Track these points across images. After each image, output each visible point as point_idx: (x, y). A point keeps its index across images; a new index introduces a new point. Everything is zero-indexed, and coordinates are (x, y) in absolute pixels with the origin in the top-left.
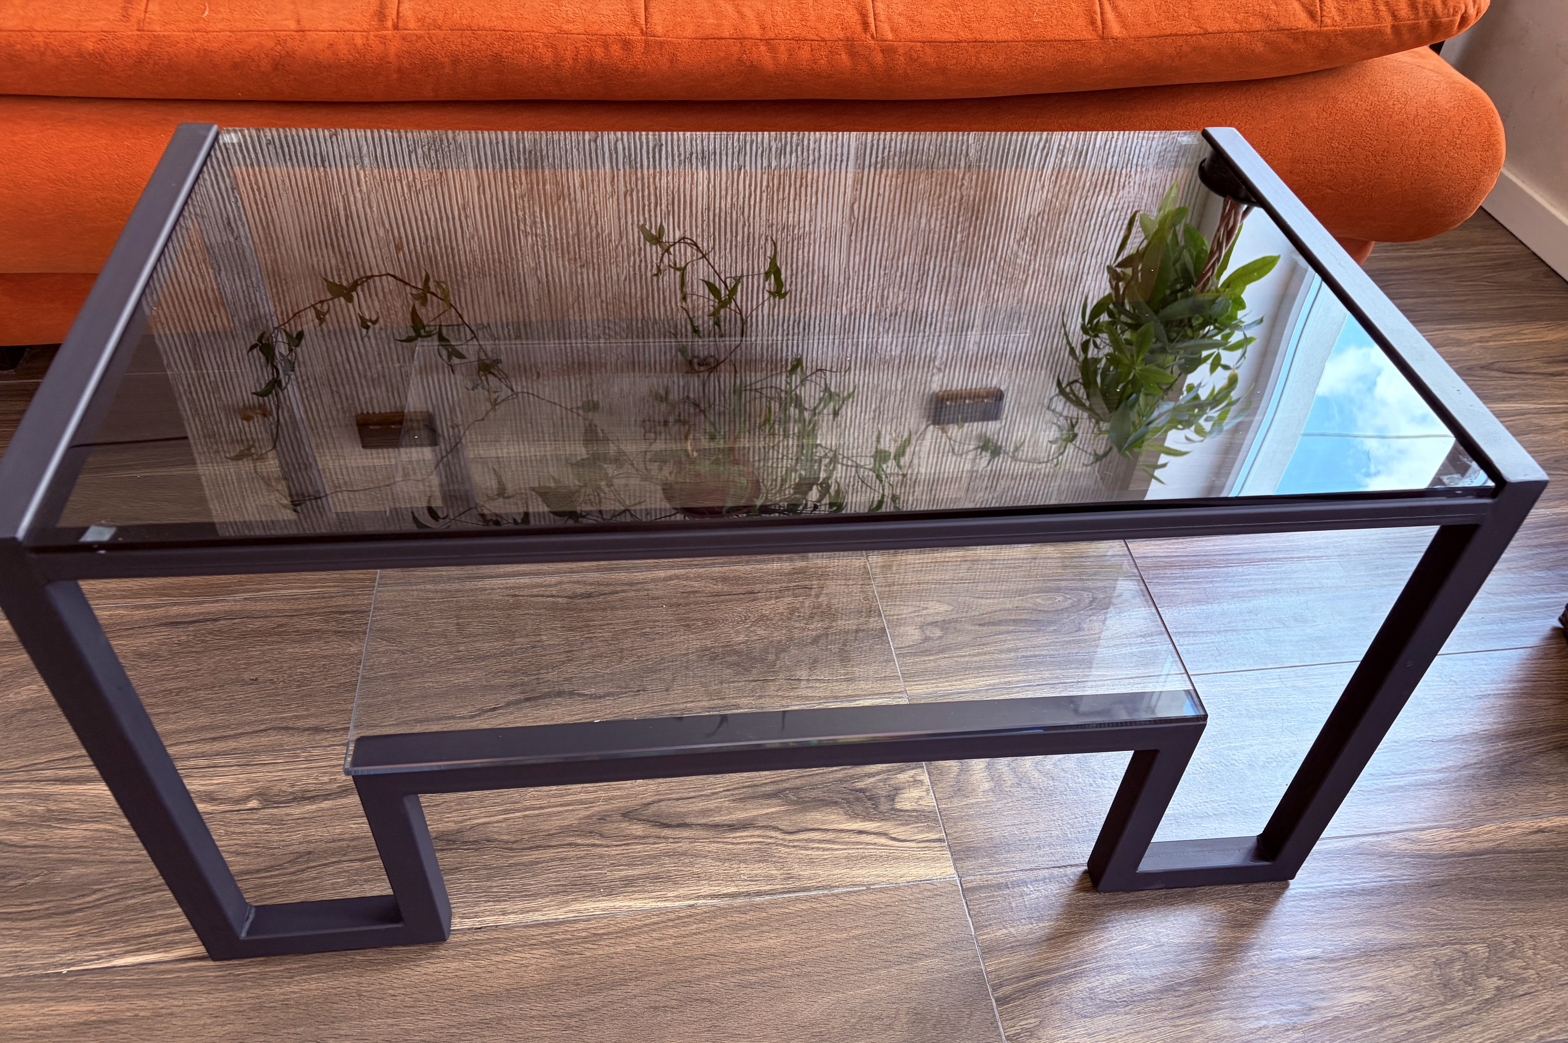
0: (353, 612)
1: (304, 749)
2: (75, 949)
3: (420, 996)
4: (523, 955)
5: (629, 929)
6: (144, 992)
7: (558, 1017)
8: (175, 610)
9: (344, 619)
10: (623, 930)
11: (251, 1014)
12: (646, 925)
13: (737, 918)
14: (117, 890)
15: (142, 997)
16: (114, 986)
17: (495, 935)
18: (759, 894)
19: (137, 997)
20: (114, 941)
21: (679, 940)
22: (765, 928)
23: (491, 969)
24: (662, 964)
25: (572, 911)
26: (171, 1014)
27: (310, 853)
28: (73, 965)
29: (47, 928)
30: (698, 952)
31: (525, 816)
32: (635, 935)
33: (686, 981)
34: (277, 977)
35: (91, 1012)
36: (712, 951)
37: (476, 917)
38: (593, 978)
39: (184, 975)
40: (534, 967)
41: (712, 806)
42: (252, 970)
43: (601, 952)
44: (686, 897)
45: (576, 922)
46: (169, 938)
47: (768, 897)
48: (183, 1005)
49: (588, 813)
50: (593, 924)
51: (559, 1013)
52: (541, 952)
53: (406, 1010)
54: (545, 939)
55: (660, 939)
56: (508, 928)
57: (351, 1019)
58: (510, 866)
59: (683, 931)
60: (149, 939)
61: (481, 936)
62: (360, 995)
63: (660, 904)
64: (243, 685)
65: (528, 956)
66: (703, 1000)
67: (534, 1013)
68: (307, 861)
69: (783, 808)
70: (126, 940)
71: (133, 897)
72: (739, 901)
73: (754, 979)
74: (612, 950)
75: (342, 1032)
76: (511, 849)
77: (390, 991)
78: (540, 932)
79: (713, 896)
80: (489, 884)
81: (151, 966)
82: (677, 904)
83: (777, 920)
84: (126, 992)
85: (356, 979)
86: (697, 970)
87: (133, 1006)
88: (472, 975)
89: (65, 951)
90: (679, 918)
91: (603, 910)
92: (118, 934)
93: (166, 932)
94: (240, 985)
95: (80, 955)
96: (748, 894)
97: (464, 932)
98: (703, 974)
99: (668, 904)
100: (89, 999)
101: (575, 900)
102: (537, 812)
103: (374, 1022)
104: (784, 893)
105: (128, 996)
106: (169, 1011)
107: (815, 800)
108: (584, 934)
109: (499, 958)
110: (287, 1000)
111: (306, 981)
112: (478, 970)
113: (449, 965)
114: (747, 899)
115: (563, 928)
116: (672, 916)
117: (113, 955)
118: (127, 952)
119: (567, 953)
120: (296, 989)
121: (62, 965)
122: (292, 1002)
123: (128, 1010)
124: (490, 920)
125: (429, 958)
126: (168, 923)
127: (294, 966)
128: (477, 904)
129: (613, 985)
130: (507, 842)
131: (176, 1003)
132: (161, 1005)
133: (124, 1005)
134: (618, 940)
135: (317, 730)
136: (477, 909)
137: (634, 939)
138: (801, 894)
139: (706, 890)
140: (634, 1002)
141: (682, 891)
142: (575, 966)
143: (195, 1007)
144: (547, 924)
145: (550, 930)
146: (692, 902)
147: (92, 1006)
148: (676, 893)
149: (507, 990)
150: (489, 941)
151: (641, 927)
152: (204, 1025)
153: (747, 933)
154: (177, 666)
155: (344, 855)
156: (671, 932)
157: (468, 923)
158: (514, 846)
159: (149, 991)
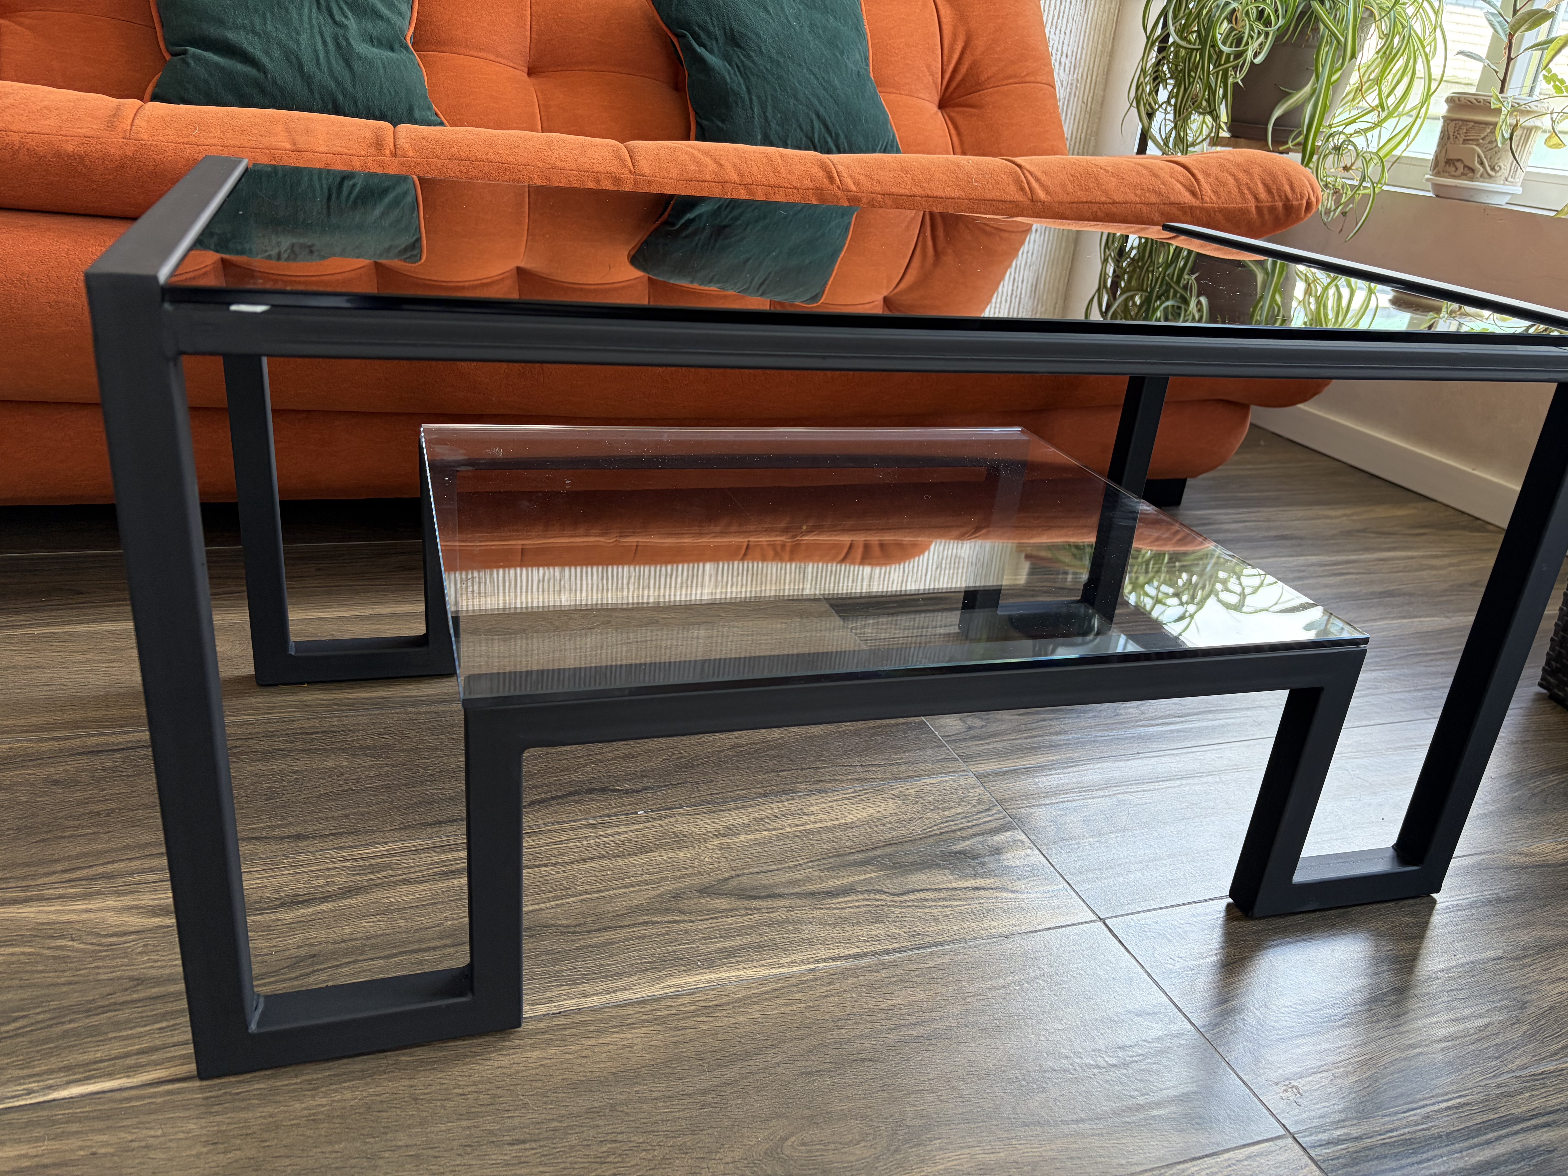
0: (322, 732)
1: (287, 856)
3: (499, 1092)
4: (622, 1036)
5: (745, 998)
6: (101, 1125)
7: (689, 1095)
8: (94, 740)
9: (313, 739)
10: (739, 1000)
11: (265, 1136)
12: (765, 993)
13: (872, 977)
14: (48, 1015)
15: (100, 1131)
16: (54, 1123)
17: (580, 1018)
18: (886, 952)
19: (93, 1131)
20: (51, 1072)
21: (811, 1004)
22: (907, 984)
23: (584, 1053)
24: (799, 1028)
25: (670, 987)
26: (146, 1147)
27: (314, 956)
31: (582, 901)
32: (755, 1003)
34: (295, 1091)
35: (24, 1157)
37: (550, 1002)
38: (720, 1051)
39: (159, 1100)
40: (640, 1046)
41: (800, 877)
42: (256, 1086)
43: (720, 1024)
44: (802, 962)
45: (677, 996)
46: (130, 1061)
47: (898, 955)
48: (163, 1135)
49: (658, 892)
50: (701, 996)
51: (690, 1090)
52: (644, 1030)
53: (483, 1109)
54: (645, 1017)
55: (786, 1005)
56: (593, 1010)
57: (409, 1127)
58: (577, 949)
59: (810, 995)
60: (102, 1065)
61: (562, 1021)
62: (416, 1099)
63: (774, 971)
65: (629, 1036)
66: (863, 1060)
67: (655, 1095)
68: (312, 965)
69: (881, 873)
70: (68, 1069)
71: (70, 1021)
72: (866, 961)
74: (733, 1020)
75: (400, 1143)
76: (574, 933)
77: (457, 1091)
78: (637, 1010)
79: (834, 959)
80: (557, 968)
81: (109, 1095)
82: (795, 969)
83: (917, 976)
84: (75, 1127)
85: (406, 1082)
86: (843, 1031)
87: (88, 1143)
88: (562, 1063)
90: (802, 982)
91: (707, 982)
92: (54, 1062)
93: (127, 1055)
94: (243, 1104)
96: (874, 954)
97: (540, 1019)
99: (783, 970)
100: (19, 1141)
101: (670, 975)
102: (595, 895)
103: (443, 1127)
104: (915, 949)
105: (77, 1133)
106: (143, 1144)
107: (913, 863)
108: (693, 1008)
109: (593, 1042)
110: (314, 1114)
111: (336, 1091)
112: (567, 1056)
113: (529, 1054)
114: (875, 959)
115: (663, 1004)
116: (794, 981)
117: (50, 1087)
118: (69, 1083)
119: (677, 1029)
120: (324, 1101)
122: (321, 1117)
123: (81, 1148)
124: (569, 1004)
125: (500, 1050)
126: (126, 1046)
127: (315, 1076)
128: (547, 989)
129: (747, 1056)
130: (568, 926)
131: (152, 1133)
132: (130, 1138)
133: (74, 1143)
134: (737, 1010)
135: (298, 837)
136: (548, 994)
137: (756, 1007)
138: (935, 949)
139: (823, 953)
140: (779, 1070)
141: (795, 957)
142: (690, 1041)
143: (182, 1136)
144: (643, 1002)
145: (649, 1008)
146: (812, 966)
147: (24, 1149)
148: (789, 959)
149: (613, 1074)
150: (574, 1025)
151: (760, 995)
152: (199, 1156)
153: (890, 990)
154: (104, 790)
155: (362, 954)
156: (798, 996)
157: (542, 1010)
158: (578, 929)
159: (109, 1123)
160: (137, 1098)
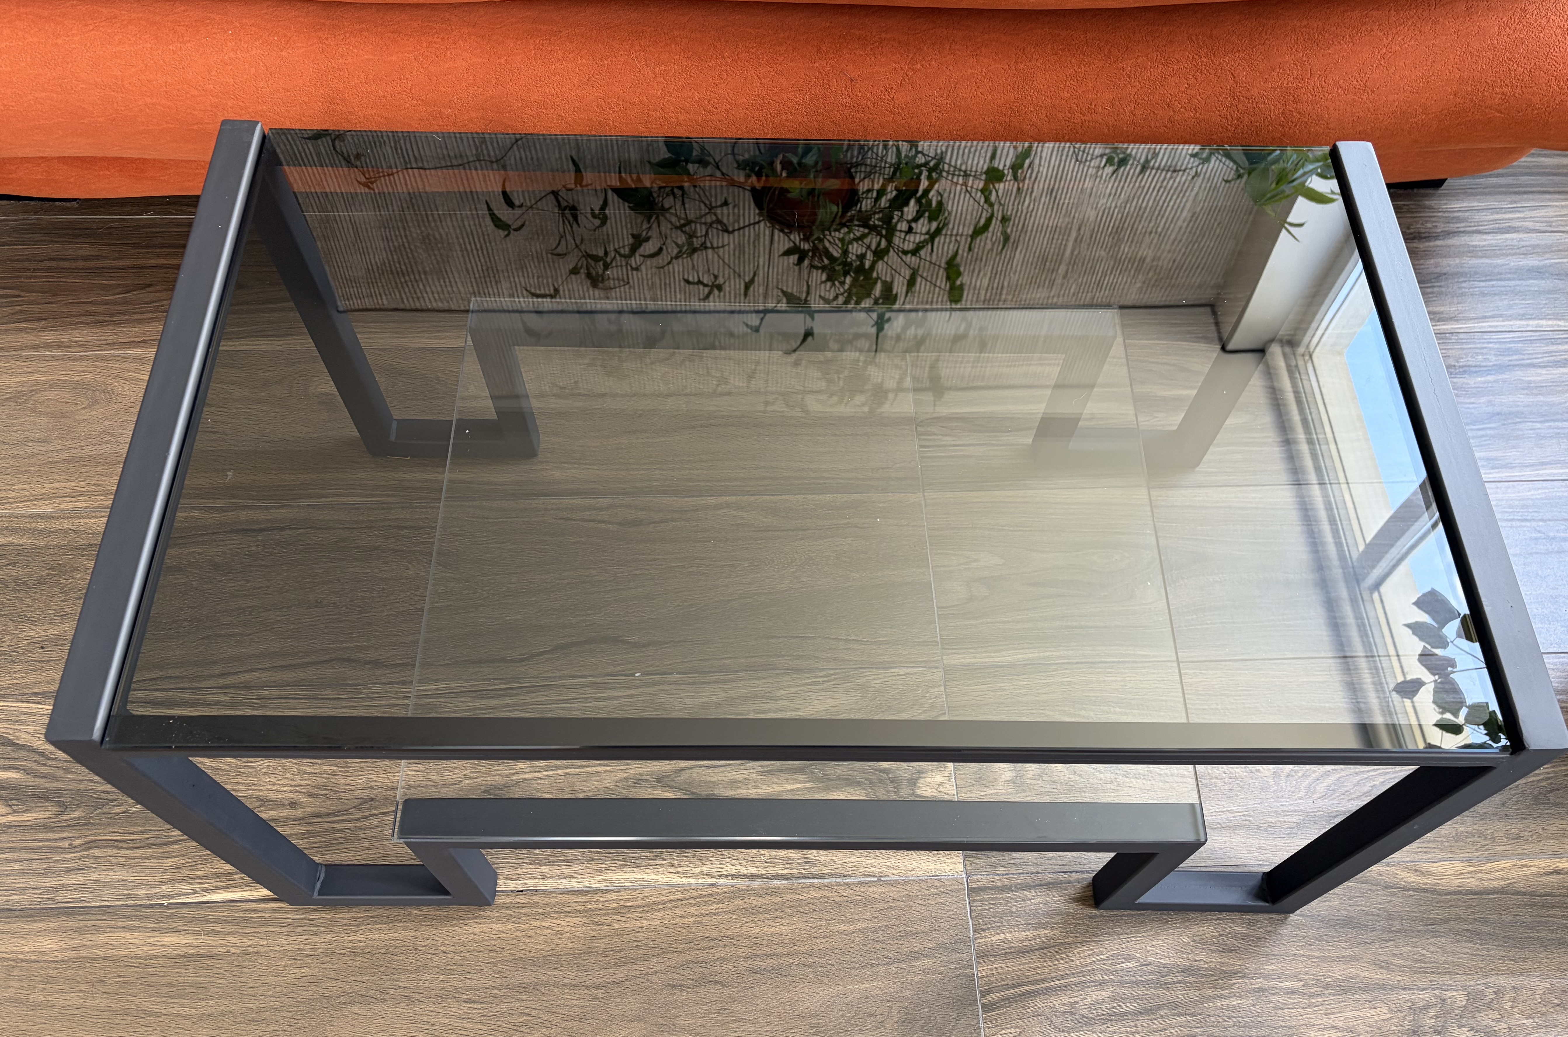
1: (366, 686)
2: (173, 881)
3: (468, 955)
4: (559, 922)
5: (654, 903)
6: (233, 929)
7: (587, 987)
9: (402, 536)
10: (651, 905)
11: (325, 959)
12: (670, 901)
13: (755, 901)
15: (232, 934)
16: (208, 921)
17: (535, 899)
18: (776, 877)
19: (228, 933)
20: (206, 877)
21: (699, 919)
22: (778, 914)
23: (531, 933)
24: (682, 942)
25: (604, 881)
26: (257, 953)
27: (372, 800)
28: (172, 897)
29: (149, 858)
30: (715, 934)
31: (566, 774)
32: (660, 910)
33: (703, 962)
34: (346, 924)
35: (190, 945)
36: (729, 933)
37: (519, 879)
38: (620, 951)
39: (267, 915)
40: (568, 935)
41: (741, 777)
42: (324, 916)
43: (628, 925)
44: (708, 875)
45: (608, 891)
47: (784, 882)
48: (267, 945)
49: (626, 775)
50: (623, 895)
51: (588, 983)
52: (575, 920)
53: (455, 968)
54: (579, 908)
55: (682, 917)
56: (546, 893)
57: (409, 972)
59: (703, 910)
61: (522, 899)
62: (416, 949)
63: (685, 881)
64: (309, 607)
65: (563, 923)
66: (716, 982)
67: (566, 981)
68: (369, 809)
69: (808, 785)
70: (215, 876)
72: (758, 883)
73: (763, 965)
74: (639, 924)
75: (401, 984)
77: (442, 948)
78: (575, 899)
79: (734, 876)
81: (239, 904)
82: (700, 881)
83: (790, 906)
84: (218, 928)
85: (413, 933)
86: (712, 951)
87: (225, 943)
88: (513, 939)
89: (164, 883)
90: (701, 896)
91: (632, 882)
92: (209, 869)
94: (315, 929)
95: (179, 888)
96: (766, 877)
97: (507, 893)
98: (717, 956)
99: (692, 881)
100: (187, 932)
101: (607, 869)
102: (577, 770)
103: (428, 977)
104: (800, 878)
105: (220, 932)
106: (255, 950)
107: (839, 778)
108: (614, 905)
109: (537, 923)
110: (355, 947)
111: (370, 930)
112: (518, 933)
113: (494, 926)
114: (765, 882)
115: (596, 897)
116: (695, 894)
117: (206, 890)
118: (217, 888)
119: (598, 924)
120: (361, 938)
121: (164, 896)
122: (359, 951)
123: (222, 946)
124: (531, 883)
125: (476, 918)
127: (359, 915)
128: (520, 865)
129: (637, 960)
131: (261, 942)
132: (249, 943)
133: (217, 941)
134: (644, 914)
136: (519, 871)
137: (659, 915)
138: (816, 881)
139: (728, 868)
140: (655, 978)
141: (705, 868)
142: (605, 937)
143: (277, 948)
144: (580, 892)
145: (584, 899)
147: (190, 939)
148: (699, 870)
149: (544, 956)
150: (529, 905)
151: (665, 903)
152: (285, 966)
156: (693, 909)
157: (512, 885)
159: (238, 928)
160: (256, 911)
